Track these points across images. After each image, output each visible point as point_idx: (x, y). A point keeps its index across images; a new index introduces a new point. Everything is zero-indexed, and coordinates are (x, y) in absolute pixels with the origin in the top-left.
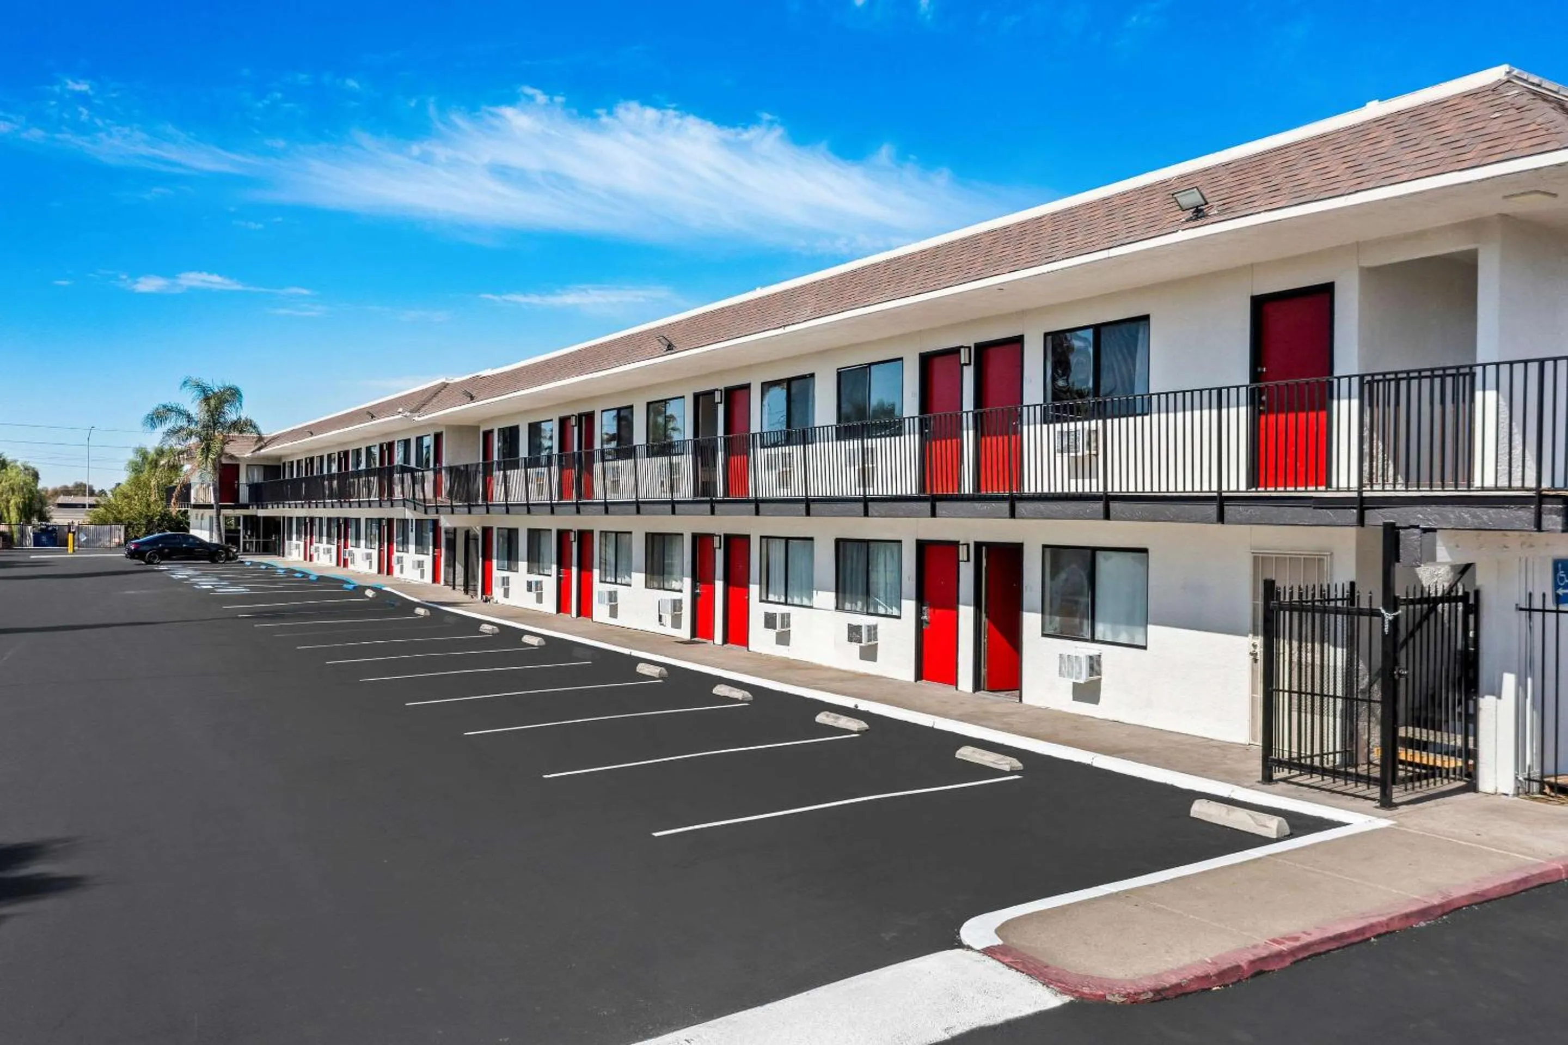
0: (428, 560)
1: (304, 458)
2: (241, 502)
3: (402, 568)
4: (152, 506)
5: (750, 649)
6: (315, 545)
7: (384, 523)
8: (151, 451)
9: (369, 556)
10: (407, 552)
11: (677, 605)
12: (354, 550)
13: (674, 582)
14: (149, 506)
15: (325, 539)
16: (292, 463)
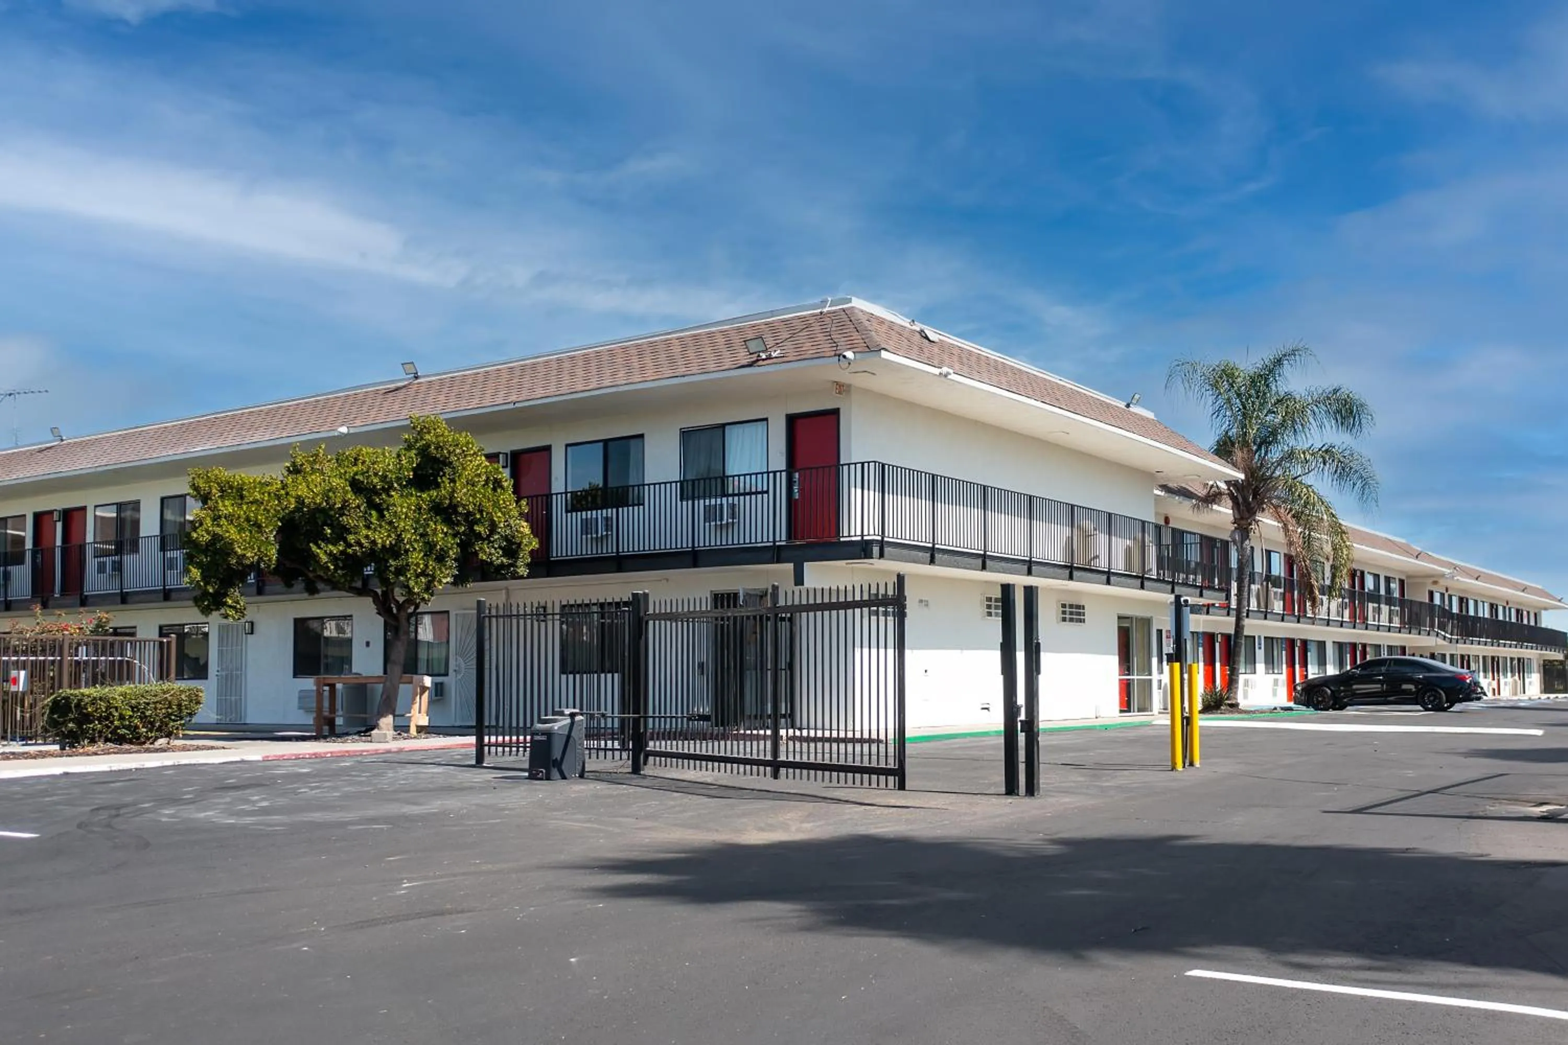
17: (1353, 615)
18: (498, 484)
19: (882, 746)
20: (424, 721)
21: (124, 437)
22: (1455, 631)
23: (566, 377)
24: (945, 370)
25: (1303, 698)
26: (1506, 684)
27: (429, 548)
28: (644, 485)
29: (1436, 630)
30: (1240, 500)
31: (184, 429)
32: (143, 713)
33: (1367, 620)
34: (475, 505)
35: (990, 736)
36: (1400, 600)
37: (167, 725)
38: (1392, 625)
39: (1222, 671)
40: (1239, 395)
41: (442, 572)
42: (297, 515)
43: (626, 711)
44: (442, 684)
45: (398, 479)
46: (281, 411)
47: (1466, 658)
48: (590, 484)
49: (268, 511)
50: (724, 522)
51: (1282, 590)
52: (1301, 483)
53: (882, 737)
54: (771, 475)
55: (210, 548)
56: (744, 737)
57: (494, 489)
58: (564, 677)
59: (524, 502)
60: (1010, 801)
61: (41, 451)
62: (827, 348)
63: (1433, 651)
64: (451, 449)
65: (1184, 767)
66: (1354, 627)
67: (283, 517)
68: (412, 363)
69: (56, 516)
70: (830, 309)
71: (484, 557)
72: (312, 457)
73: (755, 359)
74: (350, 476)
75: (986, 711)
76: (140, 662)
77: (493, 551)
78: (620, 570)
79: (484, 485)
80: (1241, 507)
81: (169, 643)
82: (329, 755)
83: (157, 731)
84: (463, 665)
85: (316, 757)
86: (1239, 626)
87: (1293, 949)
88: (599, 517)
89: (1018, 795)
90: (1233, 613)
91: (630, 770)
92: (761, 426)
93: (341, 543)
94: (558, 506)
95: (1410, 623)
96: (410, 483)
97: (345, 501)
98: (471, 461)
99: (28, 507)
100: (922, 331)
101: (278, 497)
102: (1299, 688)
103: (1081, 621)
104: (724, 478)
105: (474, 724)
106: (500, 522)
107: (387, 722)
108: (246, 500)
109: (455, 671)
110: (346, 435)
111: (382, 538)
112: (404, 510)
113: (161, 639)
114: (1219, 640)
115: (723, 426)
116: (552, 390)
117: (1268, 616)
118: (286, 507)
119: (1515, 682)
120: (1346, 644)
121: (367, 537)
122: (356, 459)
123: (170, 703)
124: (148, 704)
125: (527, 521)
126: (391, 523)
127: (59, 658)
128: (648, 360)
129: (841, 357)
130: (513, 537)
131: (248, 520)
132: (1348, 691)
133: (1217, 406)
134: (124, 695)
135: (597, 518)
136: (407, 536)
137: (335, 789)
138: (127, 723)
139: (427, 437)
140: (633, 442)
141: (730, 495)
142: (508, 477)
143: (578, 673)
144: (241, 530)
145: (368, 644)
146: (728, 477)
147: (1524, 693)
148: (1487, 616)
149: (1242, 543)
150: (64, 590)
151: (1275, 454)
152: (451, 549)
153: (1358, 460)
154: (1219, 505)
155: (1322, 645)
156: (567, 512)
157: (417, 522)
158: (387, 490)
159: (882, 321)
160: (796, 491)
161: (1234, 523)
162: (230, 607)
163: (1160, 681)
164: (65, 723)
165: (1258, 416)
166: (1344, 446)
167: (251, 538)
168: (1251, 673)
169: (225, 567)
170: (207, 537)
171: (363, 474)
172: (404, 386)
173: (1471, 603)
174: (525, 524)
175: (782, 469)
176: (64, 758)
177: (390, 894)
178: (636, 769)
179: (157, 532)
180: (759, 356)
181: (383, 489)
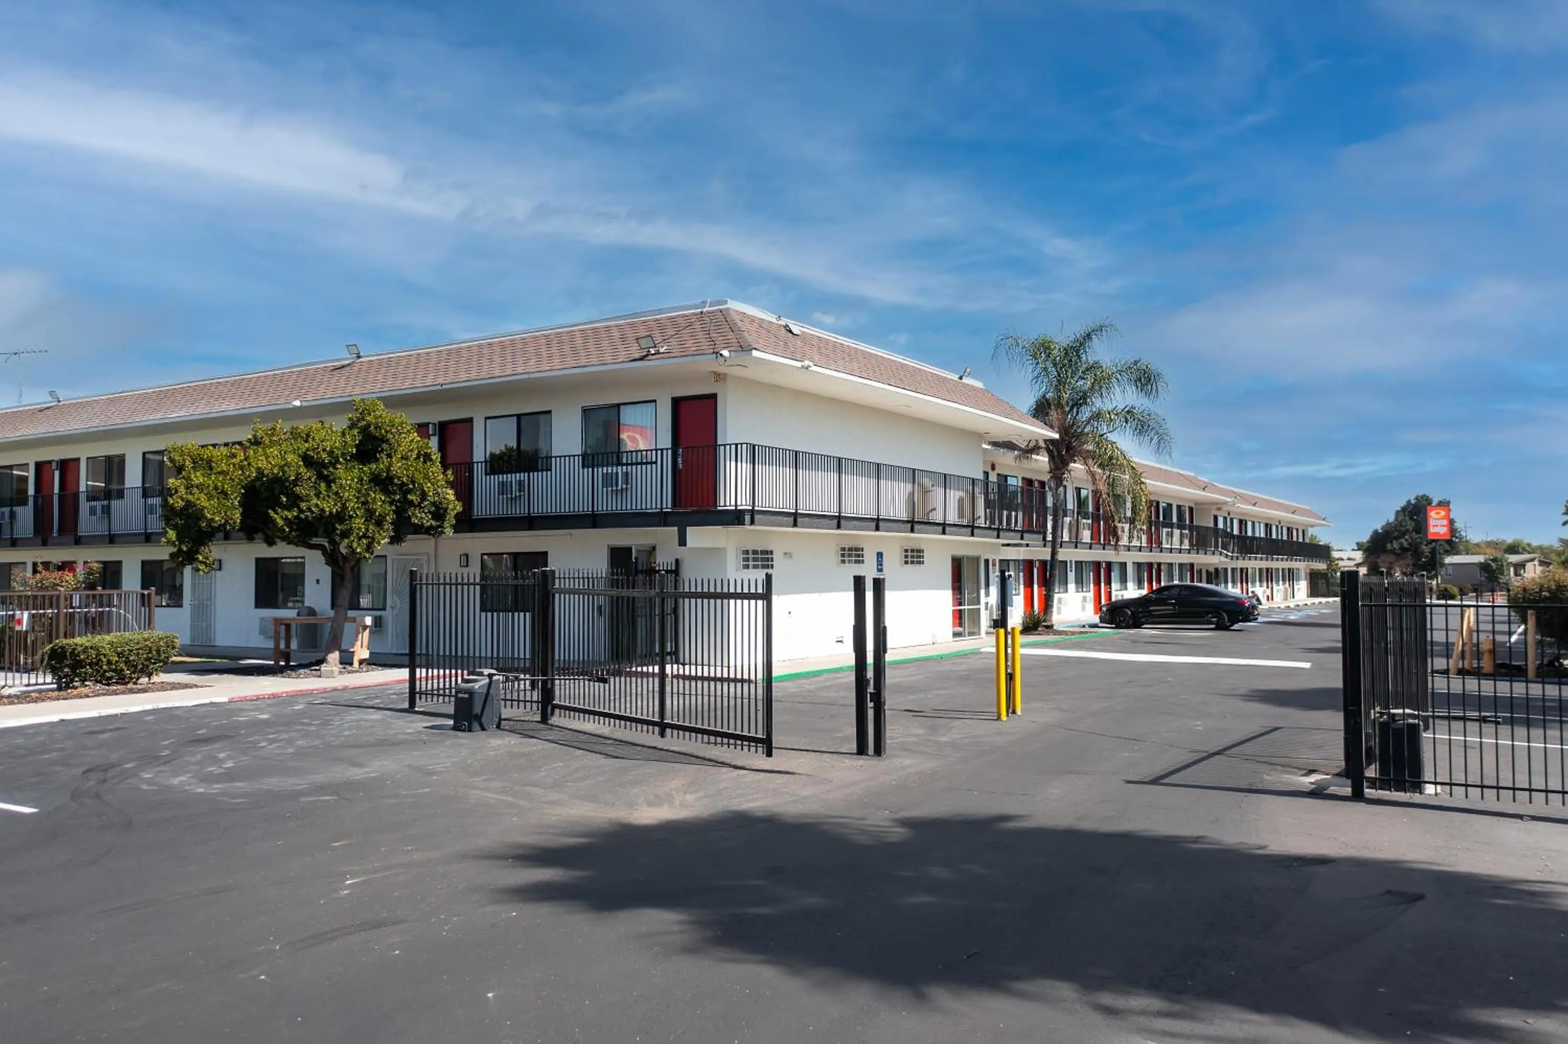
17: (1150, 541)
18: (427, 458)
19: (753, 686)
20: (366, 654)
21: (112, 400)
22: (1236, 549)
23: (485, 361)
24: (806, 363)
25: (1107, 617)
26: (1278, 591)
27: (370, 514)
28: (551, 457)
29: (1220, 549)
30: (1056, 453)
31: (162, 396)
32: (127, 658)
33: (1162, 544)
34: (408, 477)
35: (844, 671)
36: (1189, 526)
37: (148, 667)
38: (1183, 547)
39: (1039, 592)
40: (1055, 365)
41: (380, 535)
42: (258, 484)
43: (536, 674)
44: (380, 617)
45: (343, 454)
46: (245, 382)
47: (1245, 571)
48: (506, 446)
49: (233, 480)
50: (619, 488)
51: (1090, 521)
52: (1106, 440)
53: (753, 677)
54: (659, 452)
55: (185, 512)
56: (636, 674)
57: (425, 462)
58: (483, 614)
59: (449, 472)
60: (861, 762)
61: (41, 411)
62: (705, 345)
63: (1216, 566)
64: (388, 429)
65: (1008, 716)
66: (1151, 551)
67: (246, 484)
68: (355, 345)
69: (54, 466)
70: (709, 309)
71: (416, 521)
72: (270, 430)
73: (645, 353)
74: (302, 452)
75: (840, 643)
76: (125, 611)
77: (423, 515)
78: (530, 528)
79: (416, 459)
80: (1056, 459)
81: (149, 595)
82: (285, 695)
83: (140, 672)
84: (398, 601)
85: (274, 697)
86: (1054, 553)
87: (1102, 984)
88: (514, 480)
89: (867, 755)
90: (1049, 544)
91: (539, 719)
92: (651, 406)
93: (295, 509)
94: (479, 471)
95: (1198, 544)
96: (353, 457)
97: (298, 475)
98: (405, 438)
99: (31, 458)
100: (787, 325)
101: (242, 468)
102: (1104, 609)
103: (919, 563)
104: (619, 453)
105: (407, 652)
106: (429, 492)
107: (334, 657)
108: (215, 471)
109: (392, 607)
110: (299, 408)
111: (329, 507)
112: (348, 482)
113: (142, 591)
114: (1037, 565)
115: (618, 406)
116: (473, 375)
117: (1078, 545)
118: (249, 476)
119: (1286, 590)
120: (1143, 563)
121: (317, 505)
122: (308, 436)
123: (150, 648)
124: (131, 651)
125: (452, 488)
126: (337, 493)
127: (56, 611)
128: (554, 350)
129: (718, 355)
130: (441, 503)
131: (216, 488)
132: (1145, 612)
133: (1036, 374)
134: (111, 643)
135: (512, 481)
136: (350, 505)
137: (290, 742)
138: (114, 667)
139: (368, 418)
140: (542, 417)
141: (625, 464)
142: (436, 451)
143: (495, 611)
144: (210, 497)
145: (318, 581)
146: (622, 452)
147: (1293, 597)
148: (1263, 535)
149: (1057, 490)
150: (61, 530)
151: (1085, 413)
152: (388, 514)
153: (1154, 419)
154: (1038, 455)
155: (1123, 566)
156: (486, 474)
157: (359, 491)
158: (334, 464)
159: (753, 320)
160: (680, 462)
161: (1050, 472)
162: (201, 562)
163: (987, 603)
164: (61, 669)
165: (1070, 382)
166: (1143, 408)
167: (218, 504)
168: (1064, 593)
169: (196, 529)
170: (181, 503)
171: (313, 450)
172: (349, 365)
173: (1249, 524)
174: (451, 492)
175: (667, 447)
176: (61, 701)
177: (335, 895)
178: (544, 720)
179: (140, 485)
180: (649, 351)
181: (330, 462)
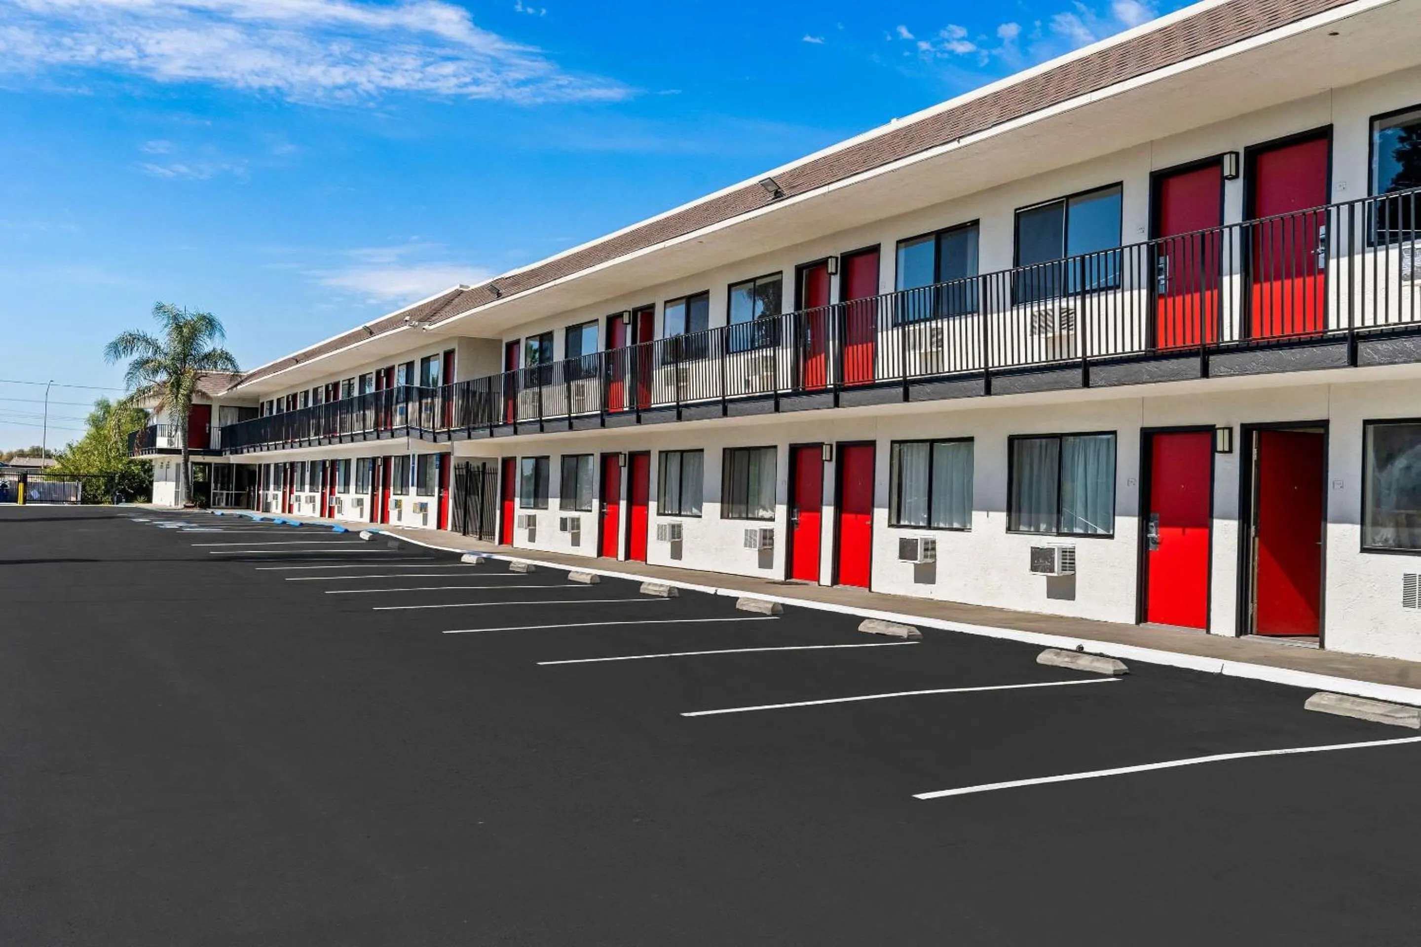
0: (432, 502)
1: (285, 395)
2: (211, 448)
3: (400, 513)
4: (113, 463)
5: (873, 590)
6: (296, 493)
7: (379, 462)
8: (113, 403)
9: (360, 502)
10: (407, 494)
11: (768, 537)
12: (343, 497)
13: (761, 510)
14: (109, 462)
15: (307, 487)
16: (271, 402)
